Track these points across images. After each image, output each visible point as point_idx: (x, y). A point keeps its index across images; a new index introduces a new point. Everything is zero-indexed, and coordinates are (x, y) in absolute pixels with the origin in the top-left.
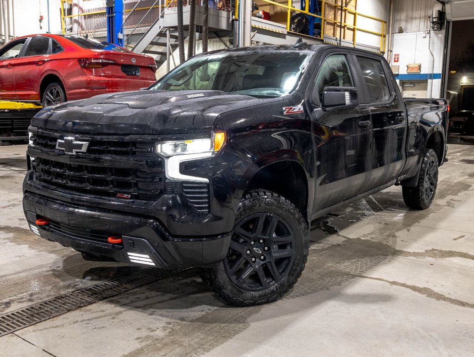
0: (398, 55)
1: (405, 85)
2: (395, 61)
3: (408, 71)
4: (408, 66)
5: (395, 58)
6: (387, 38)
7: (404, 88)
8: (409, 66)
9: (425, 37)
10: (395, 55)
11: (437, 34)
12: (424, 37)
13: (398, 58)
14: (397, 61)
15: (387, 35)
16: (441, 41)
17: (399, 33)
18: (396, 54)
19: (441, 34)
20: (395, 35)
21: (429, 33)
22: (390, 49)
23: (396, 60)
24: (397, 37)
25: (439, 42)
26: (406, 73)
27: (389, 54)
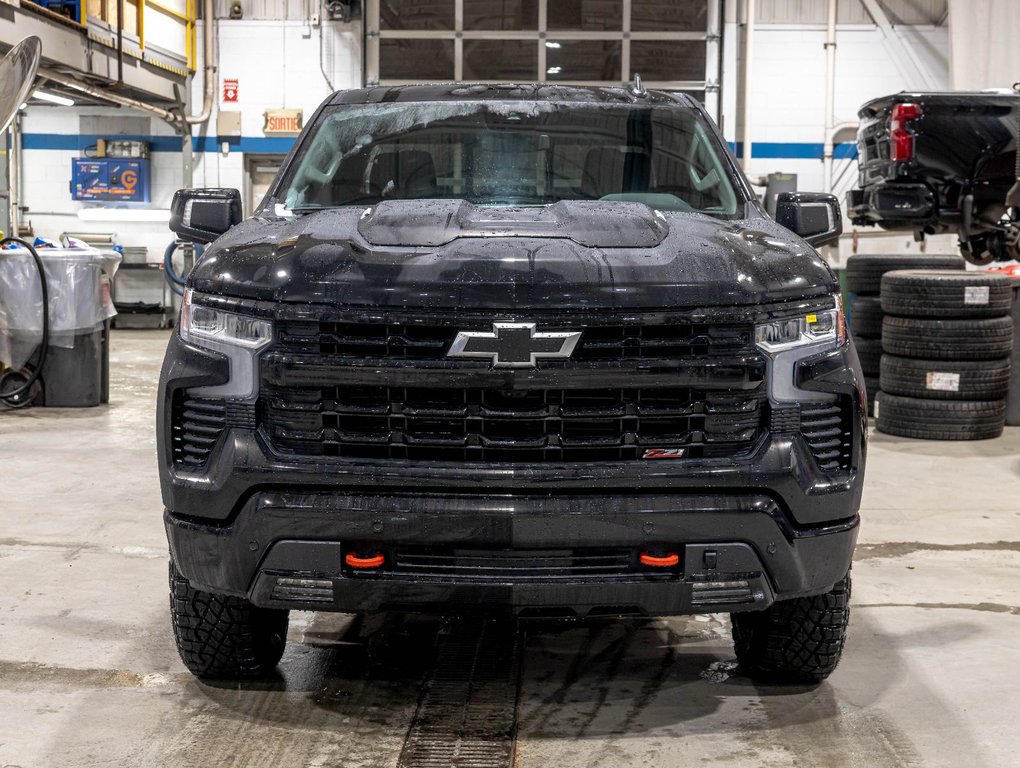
0: (236, 82)
1: (259, 169)
2: (227, 99)
3: (268, 130)
4: (266, 115)
5: (226, 91)
6: (199, 29)
7: (257, 177)
8: (270, 115)
9: (308, 37)
10: (226, 81)
11: (339, 31)
12: (305, 37)
13: (235, 92)
14: (234, 99)
15: (199, 23)
16: (352, 49)
17: (233, 18)
18: (229, 78)
19: (352, 30)
20: (221, 22)
21: (318, 26)
22: (210, 62)
23: (231, 95)
24: (228, 29)
25: (347, 53)
26: (263, 136)
27: (210, 78)
